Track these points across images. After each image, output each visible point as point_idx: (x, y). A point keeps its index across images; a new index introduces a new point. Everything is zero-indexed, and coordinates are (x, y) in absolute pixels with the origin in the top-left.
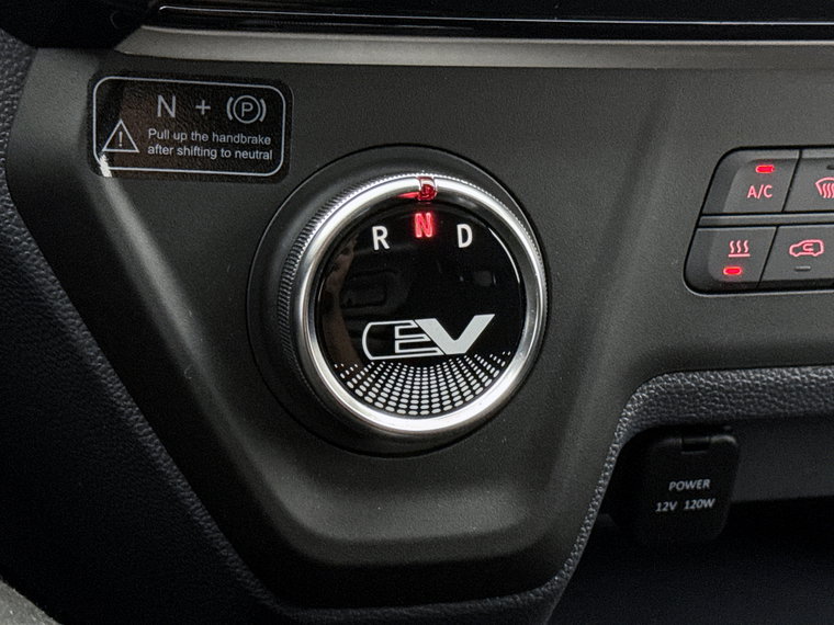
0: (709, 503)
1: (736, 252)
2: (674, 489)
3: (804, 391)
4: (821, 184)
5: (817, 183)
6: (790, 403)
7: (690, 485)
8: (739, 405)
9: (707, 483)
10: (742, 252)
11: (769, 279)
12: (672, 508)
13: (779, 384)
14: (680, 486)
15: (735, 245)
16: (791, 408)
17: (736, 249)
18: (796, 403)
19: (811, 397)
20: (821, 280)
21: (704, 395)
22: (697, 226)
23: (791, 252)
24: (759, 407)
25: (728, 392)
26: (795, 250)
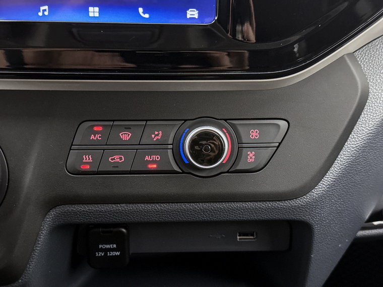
0: (118, 253)
1: (86, 160)
2: (101, 248)
3: (123, 213)
4: (122, 135)
5: (120, 134)
6: (119, 217)
7: (108, 246)
8: (96, 218)
9: (115, 246)
10: (89, 160)
11: (101, 170)
12: (103, 255)
13: (111, 211)
14: (104, 246)
15: (85, 157)
16: (119, 219)
17: (86, 158)
18: (121, 218)
19: (127, 215)
20: (124, 171)
21: (80, 213)
22: (70, 149)
23: (110, 160)
24: (105, 219)
25: (90, 213)
26: (112, 159)
